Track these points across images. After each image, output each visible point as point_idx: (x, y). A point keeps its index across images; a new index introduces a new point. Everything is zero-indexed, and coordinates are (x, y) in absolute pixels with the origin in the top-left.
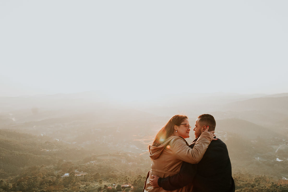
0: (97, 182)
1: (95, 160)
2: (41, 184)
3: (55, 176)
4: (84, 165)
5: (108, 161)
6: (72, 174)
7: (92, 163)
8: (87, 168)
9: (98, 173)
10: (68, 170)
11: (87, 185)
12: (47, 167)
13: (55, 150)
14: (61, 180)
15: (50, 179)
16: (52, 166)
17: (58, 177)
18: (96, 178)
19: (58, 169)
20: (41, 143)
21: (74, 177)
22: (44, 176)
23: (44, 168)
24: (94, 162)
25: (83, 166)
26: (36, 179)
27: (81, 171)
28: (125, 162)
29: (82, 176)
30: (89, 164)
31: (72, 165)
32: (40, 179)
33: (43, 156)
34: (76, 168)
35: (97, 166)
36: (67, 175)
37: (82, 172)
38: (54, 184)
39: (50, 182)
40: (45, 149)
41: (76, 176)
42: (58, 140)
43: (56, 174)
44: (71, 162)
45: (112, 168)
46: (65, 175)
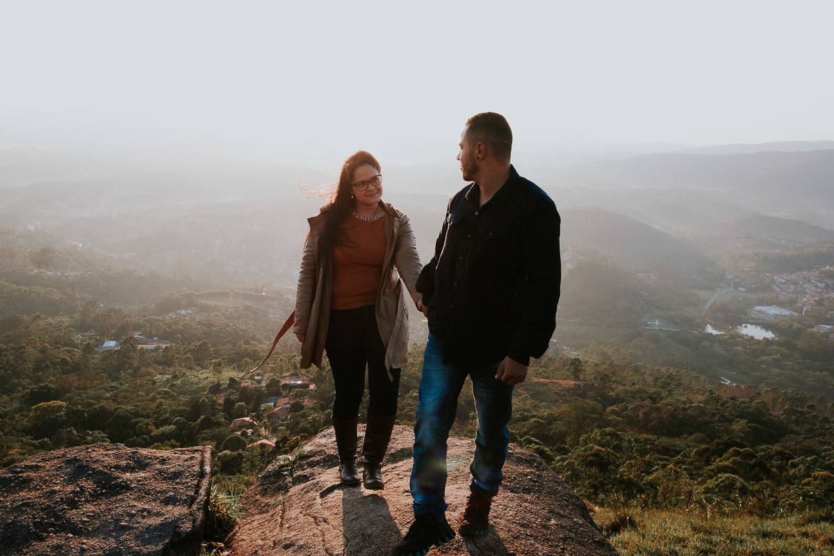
0: (206, 368)
1: (193, 308)
2: (38, 367)
3: (76, 346)
4: (160, 318)
5: (230, 310)
6: (128, 344)
7: (184, 316)
8: (169, 328)
9: (205, 344)
10: (113, 332)
11: (175, 377)
12: (50, 320)
13: (72, 274)
14: (96, 359)
15: (62, 353)
16: (66, 320)
17: (88, 349)
18: (200, 357)
19: (82, 327)
20: (29, 251)
21: (135, 351)
22: (46, 347)
23: (42, 323)
24: (190, 312)
25: (158, 321)
26: (23, 352)
27: (151, 336)
28: (278, 316)
29: (157, 349)
30: (174, 316)
31: (125, 319)
32: (32, 353)
33: (37, 287)
34: (138, 327)
35: (199, 323)
36: (111, 344)
37: (155, 338)
38: (76, 368)
39: (64, 362)
40: (42, 270)
41: (142, 348)
42: (80, 245)
43: (79, 341)
44: (119, 309)
45: (243, 331)
46: (105, 345)
